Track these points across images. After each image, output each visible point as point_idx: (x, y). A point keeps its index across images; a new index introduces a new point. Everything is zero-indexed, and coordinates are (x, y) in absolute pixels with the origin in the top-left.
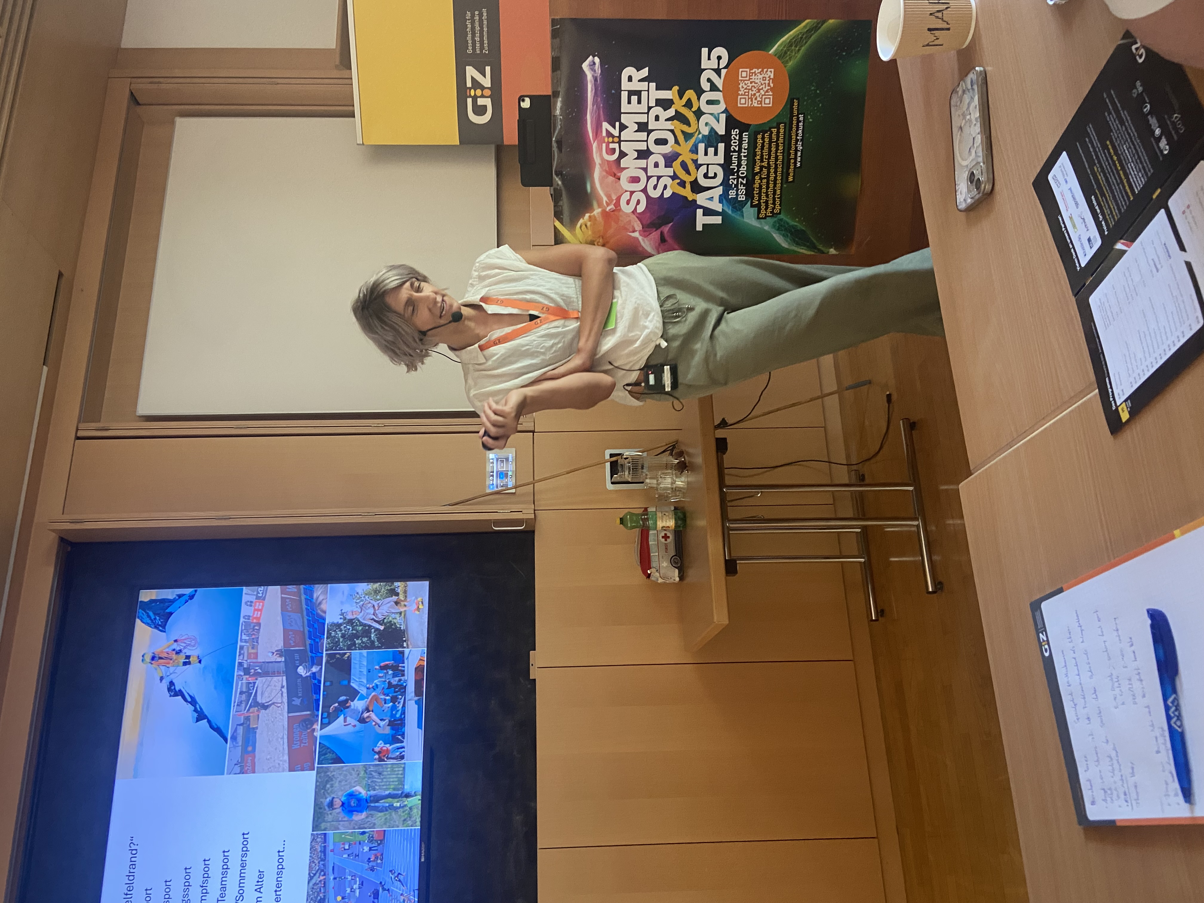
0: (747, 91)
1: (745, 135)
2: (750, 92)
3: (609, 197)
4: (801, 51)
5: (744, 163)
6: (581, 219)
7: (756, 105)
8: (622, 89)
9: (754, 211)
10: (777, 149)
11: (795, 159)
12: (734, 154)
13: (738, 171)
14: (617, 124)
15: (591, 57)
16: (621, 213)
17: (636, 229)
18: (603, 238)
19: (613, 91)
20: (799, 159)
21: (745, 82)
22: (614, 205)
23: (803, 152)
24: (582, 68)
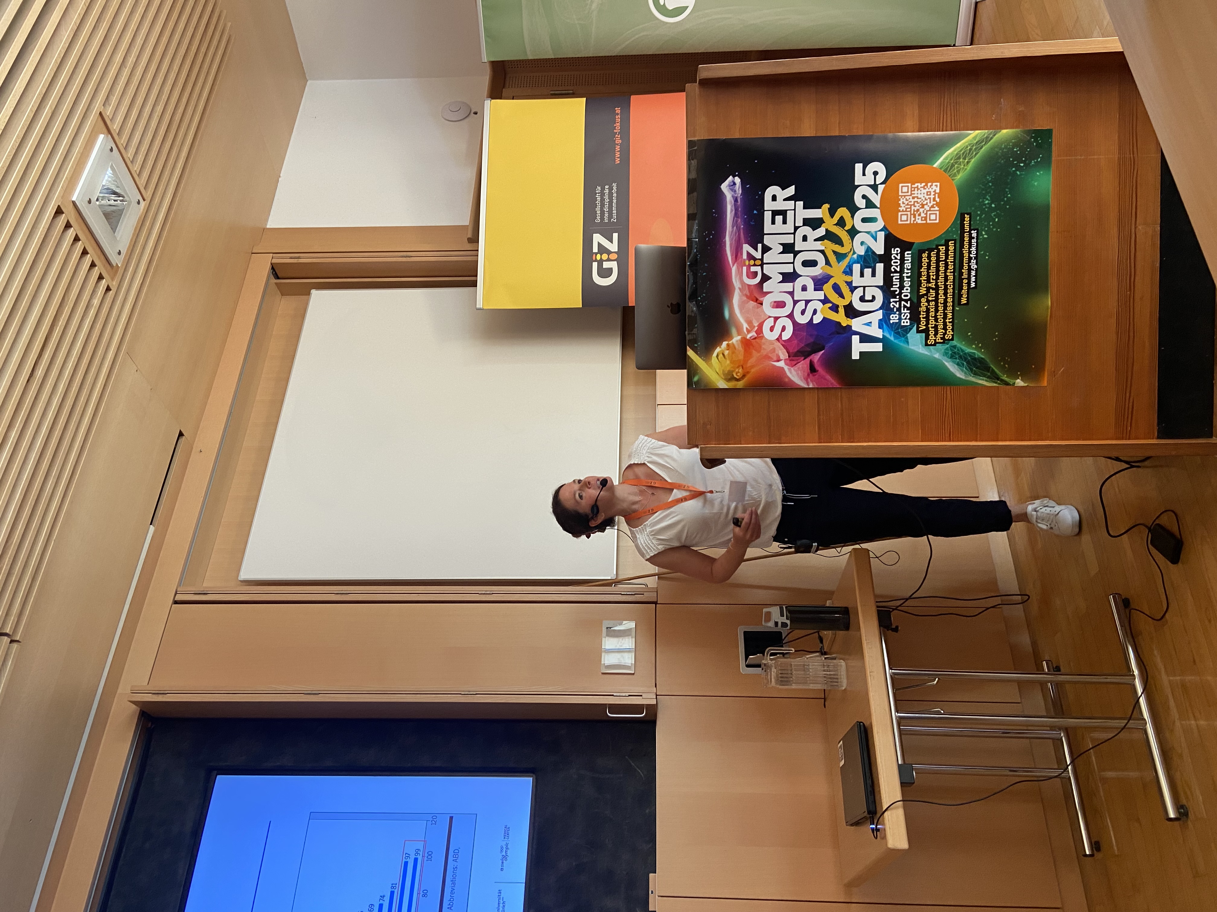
0: (909, 206)
1: (907, 254)
2: (913, 208)
3: (750, 323)
4: (970, 165)
5: (907, 284)
6: (718, 347)
7: (919, 221)
8: (765, 209)
9: (921, 337)
10: (946, 268)
11: (969, 279)
12: (894, 275)
13: (900, 293)
14: (760, 246)
15: (731, 177)
16: (763, 341)
17: (781, 358)
18: (743, 368)
19: (755, 212)
20: (973, 279)
21: (906, 197)
22: (756, 332)
23: (979, 270)
24: (721, 189)
